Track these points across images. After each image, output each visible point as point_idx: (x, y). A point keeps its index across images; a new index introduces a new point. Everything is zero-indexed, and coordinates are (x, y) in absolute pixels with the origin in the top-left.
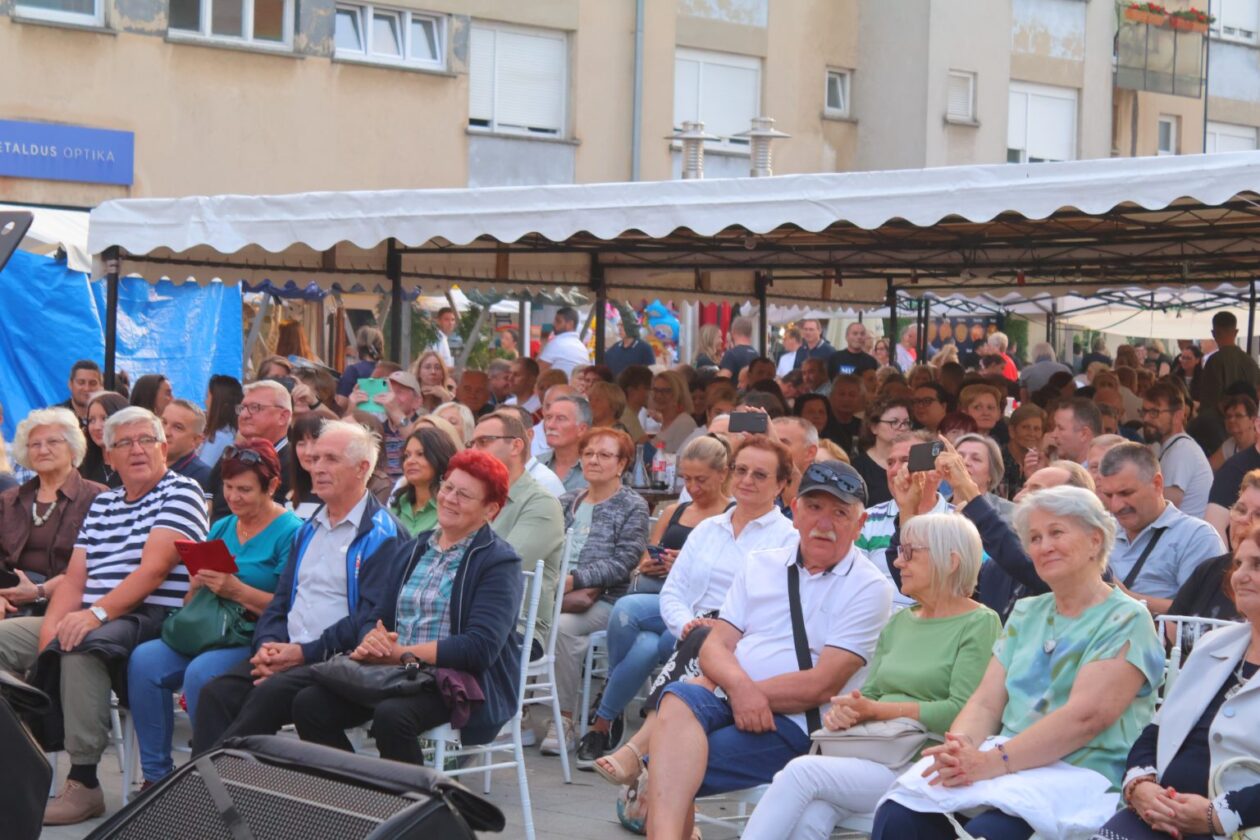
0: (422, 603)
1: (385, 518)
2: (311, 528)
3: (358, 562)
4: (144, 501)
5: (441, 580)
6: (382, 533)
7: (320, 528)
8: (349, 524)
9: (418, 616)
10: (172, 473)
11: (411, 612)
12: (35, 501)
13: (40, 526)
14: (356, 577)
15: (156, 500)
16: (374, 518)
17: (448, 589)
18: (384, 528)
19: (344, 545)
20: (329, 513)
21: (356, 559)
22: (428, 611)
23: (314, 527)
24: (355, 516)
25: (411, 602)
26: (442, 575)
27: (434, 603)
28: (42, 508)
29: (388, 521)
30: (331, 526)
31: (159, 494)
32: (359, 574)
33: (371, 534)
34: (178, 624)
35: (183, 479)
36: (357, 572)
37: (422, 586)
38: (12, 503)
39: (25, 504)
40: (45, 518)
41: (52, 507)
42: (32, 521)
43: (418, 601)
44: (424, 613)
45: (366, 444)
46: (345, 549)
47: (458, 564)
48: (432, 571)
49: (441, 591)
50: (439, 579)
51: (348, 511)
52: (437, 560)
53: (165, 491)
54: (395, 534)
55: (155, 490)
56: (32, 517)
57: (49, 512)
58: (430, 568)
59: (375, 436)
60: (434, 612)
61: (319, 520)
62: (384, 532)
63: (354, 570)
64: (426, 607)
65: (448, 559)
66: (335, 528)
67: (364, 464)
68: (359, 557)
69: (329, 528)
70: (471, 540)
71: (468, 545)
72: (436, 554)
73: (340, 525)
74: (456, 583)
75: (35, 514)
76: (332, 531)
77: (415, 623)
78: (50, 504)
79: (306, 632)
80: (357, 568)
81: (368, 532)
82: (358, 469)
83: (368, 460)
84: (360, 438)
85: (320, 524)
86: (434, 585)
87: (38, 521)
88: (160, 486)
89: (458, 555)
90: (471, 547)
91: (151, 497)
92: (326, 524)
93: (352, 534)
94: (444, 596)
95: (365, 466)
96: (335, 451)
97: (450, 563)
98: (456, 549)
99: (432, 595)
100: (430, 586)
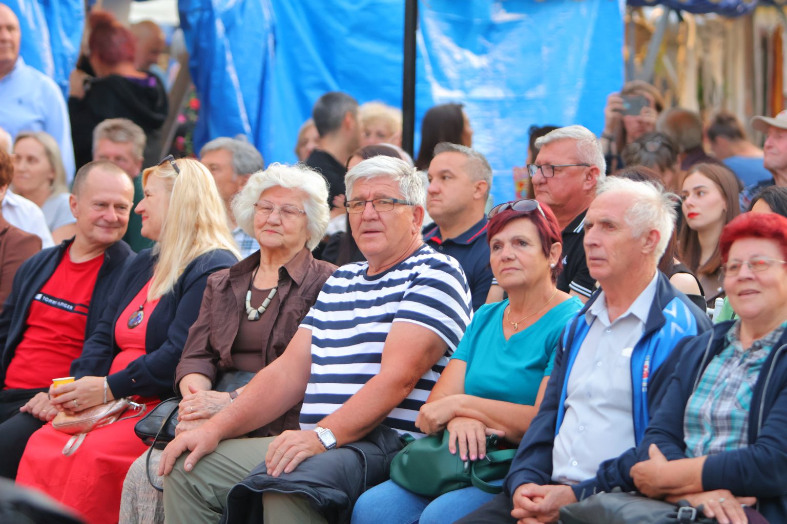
0: (713, 418)
1: (680, 311)
2: (585, 323)
3: (646, 370)
4: (385, 278)
5: (738, 387)
6: (676, 331)
7: (596, 322)
8: (632, 317)
9: (708, 435)
10: (428, 248)
11: (700, 428)
12: (250, 287)
13: (256, 320)
14: (644, 390)
15: (401, 281)
16: (666, 311)
17: (748, 399)
18: (679, 324)
19: (627, 346)
20: (607, 303)
21: (643, 367)
22: (723, 428)
23: (589, 323)
24: (641, 307)
25: (699, 417)
26: (741, 382)
27: (729, 418)
28: (260, 296)
29: (684, 315)
30: (611, 321)
31: (406, 273)
32: (648, 387)
33: (662, 332)
34: (414, 455)
35: (441, 258)
36: (645, 384)
37: (713, 394)
38: (222, 287)
39: (237, 292)
40: (261, 309)
41: (271, 295)
42: (244, 313)
43: (708, 415)
44: (716, 431)
45: (655, 208)
46: (628, 352)
47: (760, 367)
48: (728, 376)
49: (739, 401)
50: (736, 386)
51: (632, 299)
52: (737, 362)
53: (415, 269)
54: (694, 332)
55: (401, 266)
56: (245, 309)
57: (266, 302)
58: (726, 371)
59: (670, 197)
60: (731, 428)
61: (594, 313)
62: (680, 330)
63: (642, 381)
64: (719, 424)
65: (748, 361)
66: (615, 324)
67: (652, 234)
68: (647, 363)
69: (607, 323)
70: (780, 334)
71: (776, 340)
72: (736, 353)
73: (622, 320)
74: (756, 390)
75: (248, 304)
76: (611, 328)
77: (706, 445)
78: (269, 291)
79: (575, 463)
80: (645, 379)
81: (658, 329)
82: (644, 240)
83: (658, 229)
84: (648, 200)
85: (595, 317)
86: (729, 394)
87: (253, 314)
88: (408, 262)
89: (761, 355)
90: (780, 343)
91: (396, 275)
92: (604, 319)
93: (638, 332)
94: (743, 408)
95: (654, 237)
96: (614, 218)
97: (751, 365)
98: (760, 347)
99: (726, 408)
100: (725, 395)
